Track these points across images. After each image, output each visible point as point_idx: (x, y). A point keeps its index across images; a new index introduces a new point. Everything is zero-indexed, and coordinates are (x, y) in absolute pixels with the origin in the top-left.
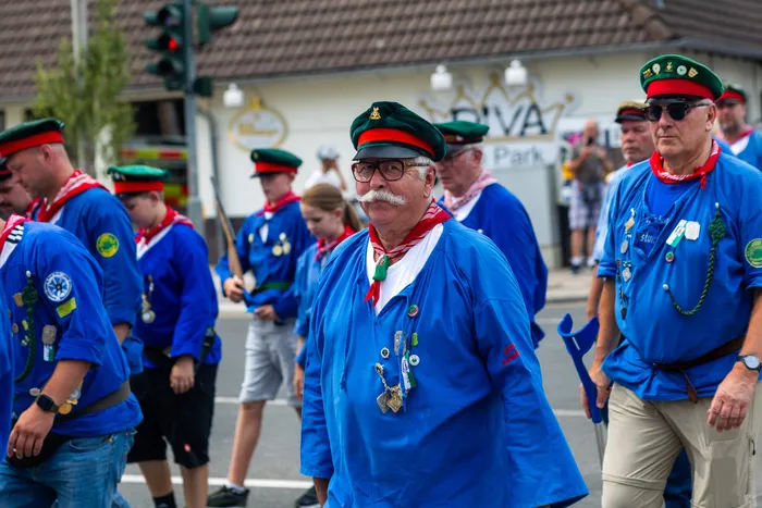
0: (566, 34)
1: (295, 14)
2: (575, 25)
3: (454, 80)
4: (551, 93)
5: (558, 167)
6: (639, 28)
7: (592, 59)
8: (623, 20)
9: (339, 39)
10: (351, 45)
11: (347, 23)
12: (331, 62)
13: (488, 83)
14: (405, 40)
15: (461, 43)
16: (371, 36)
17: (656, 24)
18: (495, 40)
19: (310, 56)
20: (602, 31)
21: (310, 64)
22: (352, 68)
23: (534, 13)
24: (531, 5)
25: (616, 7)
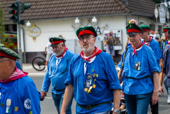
0: (106, 11)
1: (43, 5)
2: (108, 9)
3: (80, 21)
4: (102, 25)
5: (104, 41)
6: (123, 10)
7: (112, 17)
8: (119, 8)
9: (53, 11)
10: (56, 12)
11: (55, 7)
12: (51, 16)
13: (88, 22)
14: (69, 12)
15: (82, 12)
16: (61, 10)
17: (127, 9)
18: (90, 12)
19: (47, 15)
20: (114, 10)
21: (47, 17)
22: (56, 18)
23: (99, 6)
24: (98, 4)
25: (117, 5)
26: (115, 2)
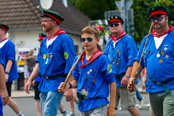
0: (21, 24)
2: (24, 22)
6: (40, 23)
7: (28, 31)
8: (37, 21)
20: (30, 24)
23: (14, 18)
24: (13, 16)
25: (36, 17)
26: (34, 14)
